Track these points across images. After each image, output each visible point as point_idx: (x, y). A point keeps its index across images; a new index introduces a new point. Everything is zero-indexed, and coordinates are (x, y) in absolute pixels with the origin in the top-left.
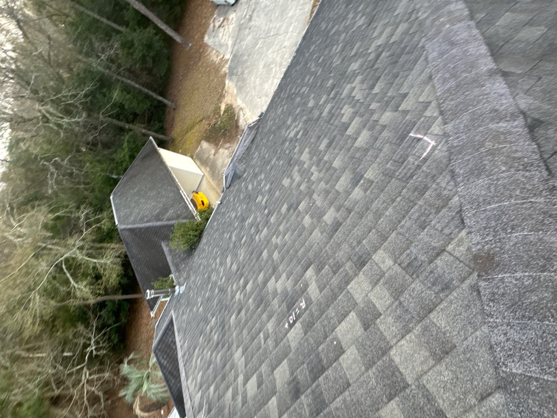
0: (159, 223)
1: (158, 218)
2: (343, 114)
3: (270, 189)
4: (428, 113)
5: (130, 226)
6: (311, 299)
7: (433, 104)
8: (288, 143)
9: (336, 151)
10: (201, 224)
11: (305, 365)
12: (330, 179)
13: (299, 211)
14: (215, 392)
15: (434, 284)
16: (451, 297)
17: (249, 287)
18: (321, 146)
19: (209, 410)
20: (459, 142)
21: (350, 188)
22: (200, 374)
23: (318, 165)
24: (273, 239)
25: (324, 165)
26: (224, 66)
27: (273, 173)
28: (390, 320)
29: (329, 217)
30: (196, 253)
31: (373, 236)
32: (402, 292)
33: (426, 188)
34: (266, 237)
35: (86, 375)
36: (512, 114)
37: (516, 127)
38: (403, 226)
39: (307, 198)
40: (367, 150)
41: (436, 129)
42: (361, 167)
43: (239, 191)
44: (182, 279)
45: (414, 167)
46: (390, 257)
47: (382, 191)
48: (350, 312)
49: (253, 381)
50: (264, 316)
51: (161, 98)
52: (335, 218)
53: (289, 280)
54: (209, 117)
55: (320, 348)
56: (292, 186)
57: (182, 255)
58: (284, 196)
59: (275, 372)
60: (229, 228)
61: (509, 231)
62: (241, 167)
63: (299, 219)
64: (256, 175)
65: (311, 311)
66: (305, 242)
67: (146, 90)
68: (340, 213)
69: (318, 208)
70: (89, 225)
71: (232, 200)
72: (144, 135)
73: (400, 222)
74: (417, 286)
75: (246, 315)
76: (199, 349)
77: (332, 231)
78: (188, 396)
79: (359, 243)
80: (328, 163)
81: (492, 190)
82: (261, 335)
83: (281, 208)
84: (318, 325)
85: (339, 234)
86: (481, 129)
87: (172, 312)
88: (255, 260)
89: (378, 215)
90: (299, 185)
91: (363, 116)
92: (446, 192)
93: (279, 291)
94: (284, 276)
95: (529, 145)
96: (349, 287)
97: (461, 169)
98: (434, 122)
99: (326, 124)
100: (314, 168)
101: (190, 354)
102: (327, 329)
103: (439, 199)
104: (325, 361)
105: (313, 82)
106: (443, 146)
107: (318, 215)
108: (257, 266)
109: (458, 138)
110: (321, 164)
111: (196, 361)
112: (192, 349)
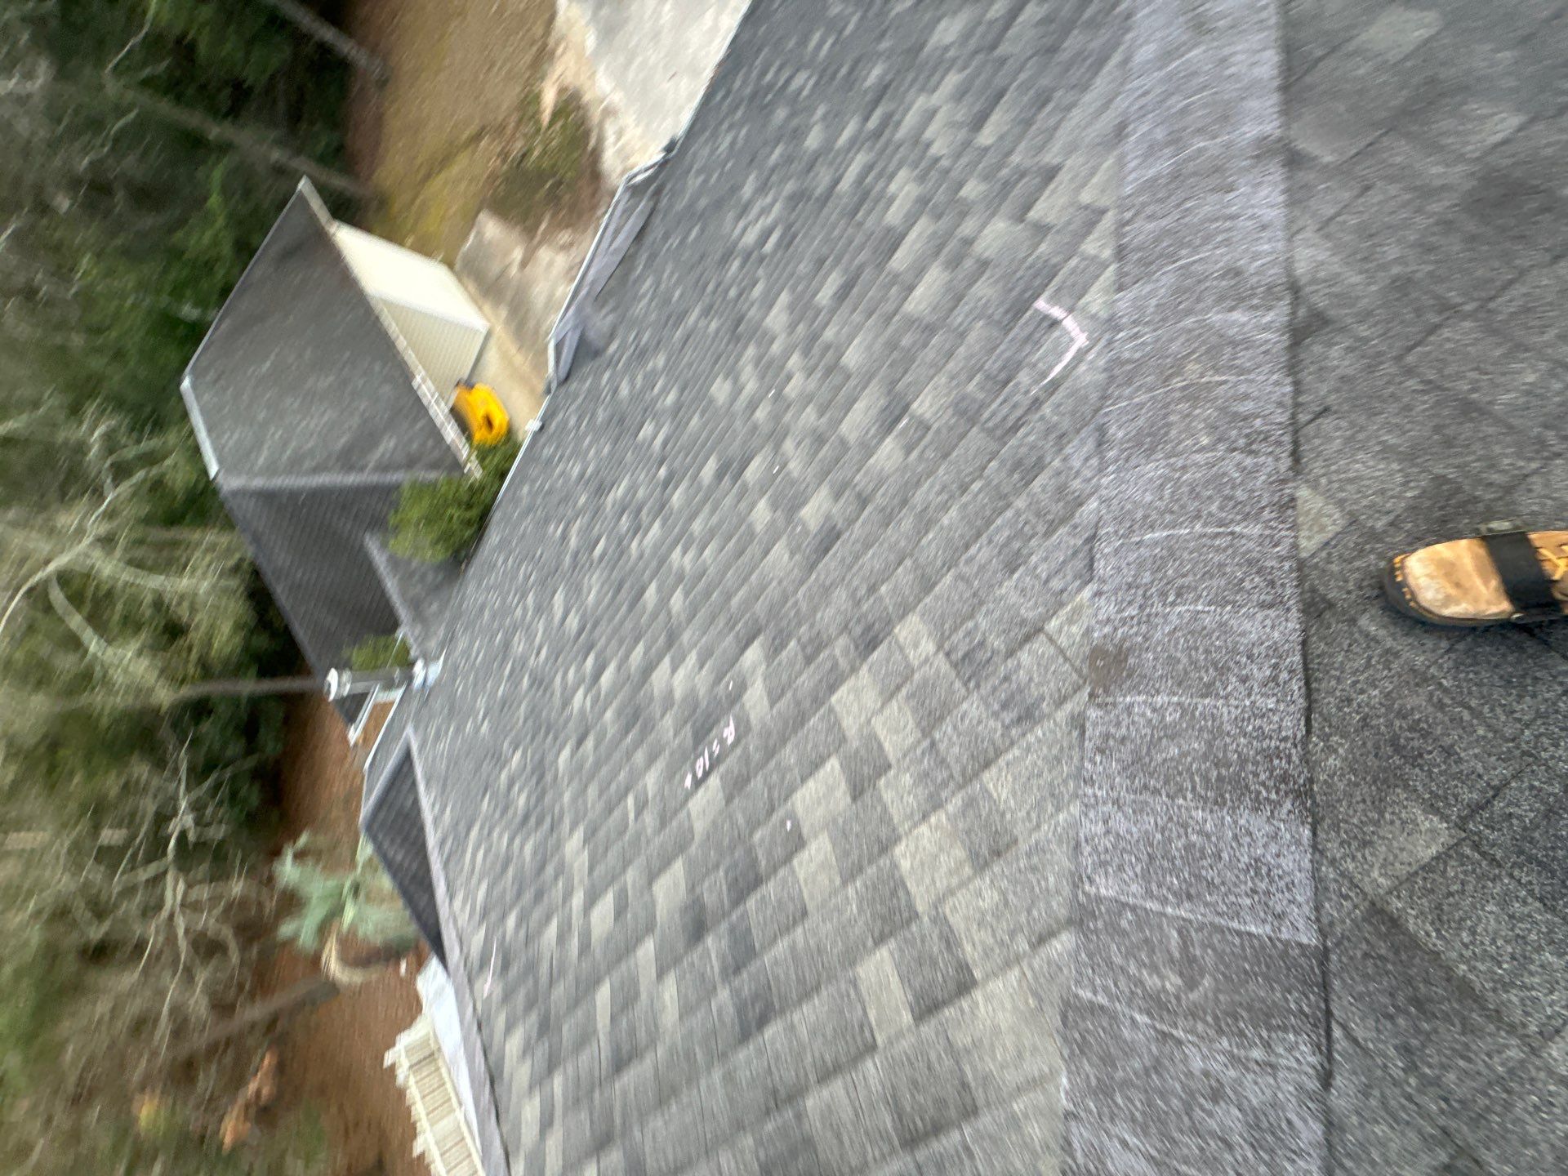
0: (352, 479)
1: (348, 460)
2: (893, 198)
3: (678, 407)
4: (1090, 247)
5: (258, 483)
6: (748, 721)
7: (1108, 221)
8: (736, 264)
9: (857, 317)
10: (482, 488)
11: (721, 872)
12: (830, 402)
13: (745, 486)
14: (518, 926)
15: (1005, 706)
16: (1031, 738)
17: (606, 679)
18: (822, 292)
19: (505, 966)
20: (1135, 349)
21: (874, 436)
22: (484, 886)
23: (806, 353)
24: (673, 556)
25: (822, 355)
27: (688, 355)
28: (907, 779)
29: (812, 513)
30: (471, 571)
31: (904, 576)
32: (941, 719)
33: (1039, 466)
34: (657, 546)
35: (174, 890)
36: (1270, 288)
37: (1266, 328)
38: (972, 559)
39: (768, 449)
40: (930, 330)
41: (1096, 300)
42: (908, 378)
43: (594, 396)
44: (433, 643)
45: (1027, 403)
46: (930, 635)
47: (946, 456)
48: (829, 756)
49: (606, 906)
50: (640, 757)
52: (828, 517)
53: (704, 672)
54: (501, 128)
55: (757, 836)
56: (735, 408)
57: (430, 577)
58: (712, 432)
59: (655, 885)
60: (561, 509)
61: (1171, 599)
62: (601, 322)
63: (743, 506)
64: (641, 355)
65: (746, 748)
66: (751, 573)
68: (842, 501)
69: (793, 483)
70: (121, 472)
71: (572, 422)
72: (280, 171)
73: (967, 547)
74: (973, 707)
75: (595, 748)
76: (482, 828)
77: (816, 551)
78: (454, 935)
79: (873, 589)
80: (831, 351)
81: (1167, 492)
82: (630, 800)
83: (700, 469)
84: (757, 784)
85: (830, 562)
86: (1189, 322)
87: (409, 730)
88: (624, 608)
89: (925, 523)
90: (752, 406)
91: (939, 217)
92: (1076, 484)
93: (678, 694)
94: (692, 659)
95: (1277, 383)
96: (834, 699)
97: (1120, 427)
98: (1098, 277)
99: (843, 222)
100: (795, 361)
101: (457, 837)
102: (776, 795)
103: (1059, 500)
104: (763, 864)
105: (829, 58)
106: (1099, 354)
107: (790, 504)
108: (628, 625)
109: (1136, 336)
110: (816, 350)
111: (474, 855)
112: (462, 827)
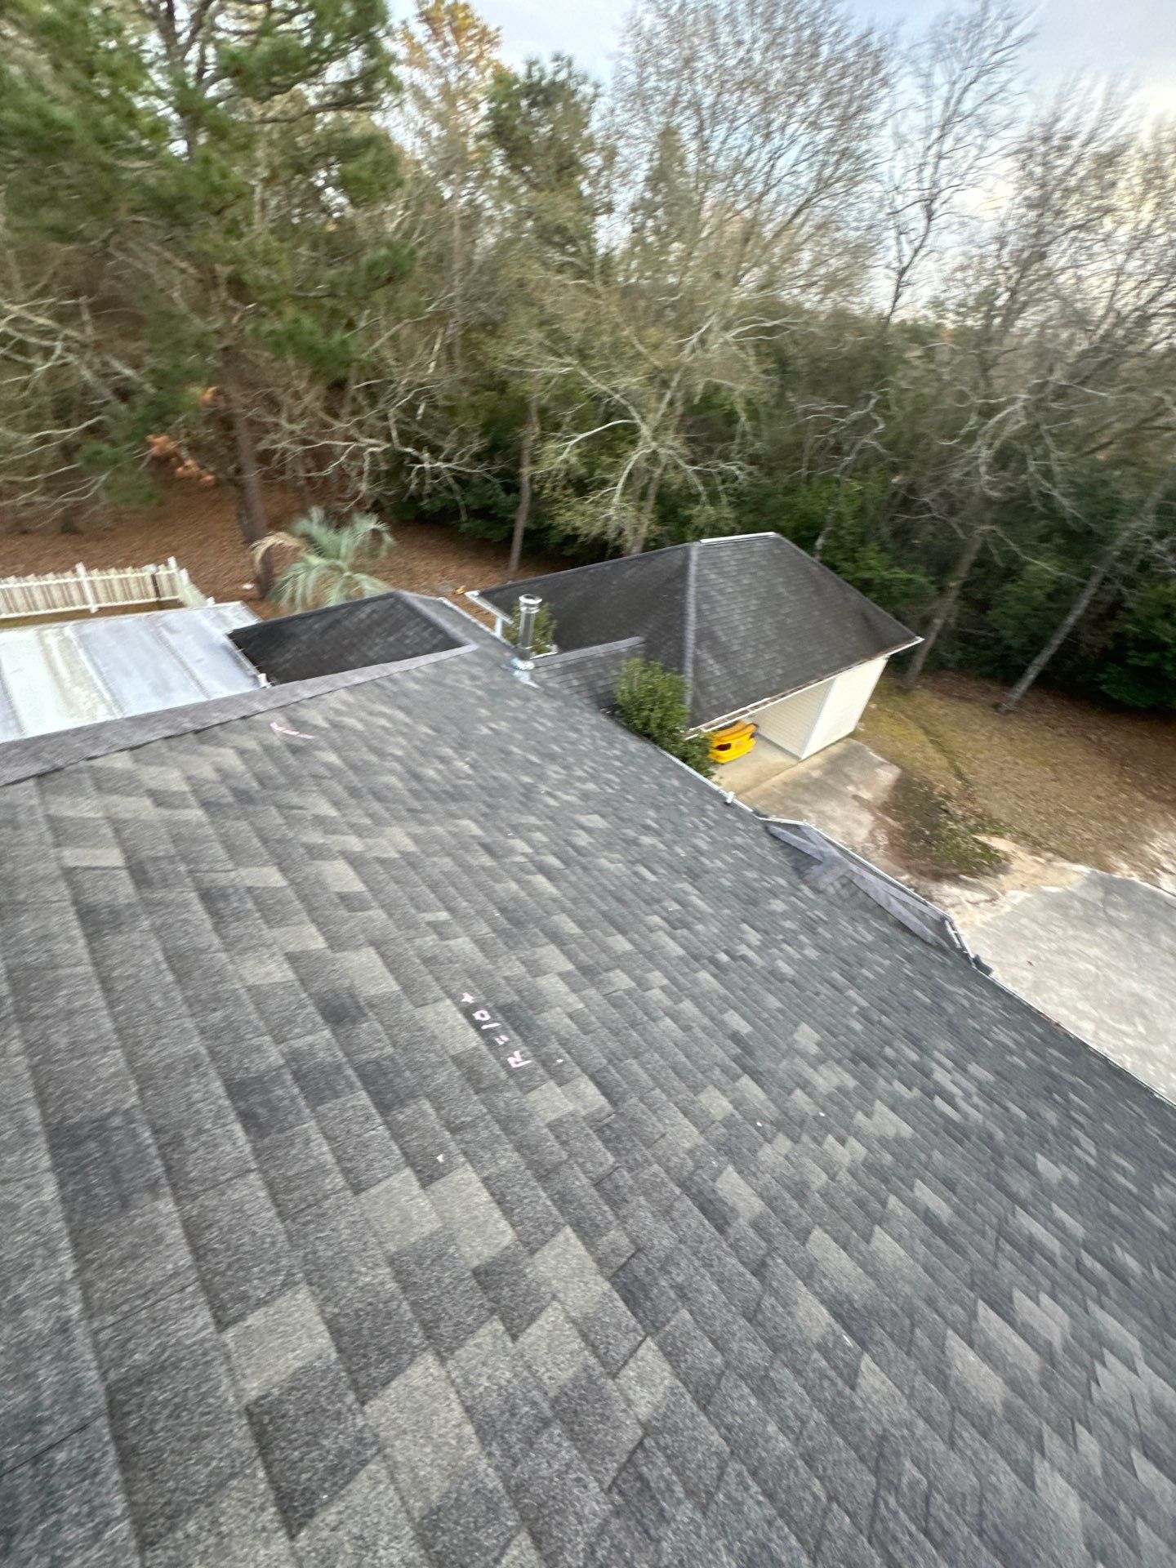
0: (691, 637)
1: (704, 635)
2: (1038, 1303)
3: (781, 978)
5: (693, 569)
6: (531, 1088)
8: (914, 1057)
9: (921, 1250)
10: (675, 740)
11: (389, 1050)
12: (837, 1210)
13: (737, 1077)
14: (329, 766)
17: (540, 880)
18: (926, 1190)
19: (295, 750)
21: (824, 1289)
22: (360, 726)
24: (657, 973)
25: (873, 1192)
26: (1134, 867)
27: (825, 990)
28: (504, 1372)
29: (732, 1185)
30: (603, 719)
31: (705, 1352)
32: (574, 1438)
34: (660, 949)
35: (375, 446)
38: (746, 1488)
39: (774, 1111)
40: (942, 1381)
42: (889, 1343)
43: (764, 868)
44: (545, 676)
46: (656, 1408)
47: (832, 1421)
48: (513, 1226)
49: (352, 882)
50: (483, 928)
51: (1031, 675)
52: (734, 1212)
53: (567, 1021)
54: (970, 799)
55: (428, 1104)
56: (798, 1060)
57: (602, 683)
58: (770, 1026)
59: (372, 951)
60: (669, 826)
62: (829, 882)
63: (717, 1072)
64: (810, 927)
65: (505, 1085)
66: (662, 1089)
67: (1056, 641)
68: (752, 1233)
70: (707, 478)
71: (739, 840)
72: (927, 624)
73: (755, 1475)
75: (483, 868)
76: (406, 725)
77: (700, 1193)
79: (682, 1295)
80: (880, 1208)
82: (444, 915)
83: (736, 1009)
84: (475, 1104)
87: (475, 646)
88: (604, 907)
89: (763, 1389)
90: (805, 1086)
91: (1046, 1387)
93: (542, 983)
94: (577, 1003)
96: (569, 1231)
99: (995, 1221)
100: (859, 1149)
101: (394, 695)
102: (467, 1136)
104: (401, 1117)
105: (1117, 1187)
107: (736, 1148)
108: (592, 913)
110: (874, 1182)
111: (383, 715)
112: (404, 701)
